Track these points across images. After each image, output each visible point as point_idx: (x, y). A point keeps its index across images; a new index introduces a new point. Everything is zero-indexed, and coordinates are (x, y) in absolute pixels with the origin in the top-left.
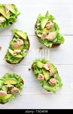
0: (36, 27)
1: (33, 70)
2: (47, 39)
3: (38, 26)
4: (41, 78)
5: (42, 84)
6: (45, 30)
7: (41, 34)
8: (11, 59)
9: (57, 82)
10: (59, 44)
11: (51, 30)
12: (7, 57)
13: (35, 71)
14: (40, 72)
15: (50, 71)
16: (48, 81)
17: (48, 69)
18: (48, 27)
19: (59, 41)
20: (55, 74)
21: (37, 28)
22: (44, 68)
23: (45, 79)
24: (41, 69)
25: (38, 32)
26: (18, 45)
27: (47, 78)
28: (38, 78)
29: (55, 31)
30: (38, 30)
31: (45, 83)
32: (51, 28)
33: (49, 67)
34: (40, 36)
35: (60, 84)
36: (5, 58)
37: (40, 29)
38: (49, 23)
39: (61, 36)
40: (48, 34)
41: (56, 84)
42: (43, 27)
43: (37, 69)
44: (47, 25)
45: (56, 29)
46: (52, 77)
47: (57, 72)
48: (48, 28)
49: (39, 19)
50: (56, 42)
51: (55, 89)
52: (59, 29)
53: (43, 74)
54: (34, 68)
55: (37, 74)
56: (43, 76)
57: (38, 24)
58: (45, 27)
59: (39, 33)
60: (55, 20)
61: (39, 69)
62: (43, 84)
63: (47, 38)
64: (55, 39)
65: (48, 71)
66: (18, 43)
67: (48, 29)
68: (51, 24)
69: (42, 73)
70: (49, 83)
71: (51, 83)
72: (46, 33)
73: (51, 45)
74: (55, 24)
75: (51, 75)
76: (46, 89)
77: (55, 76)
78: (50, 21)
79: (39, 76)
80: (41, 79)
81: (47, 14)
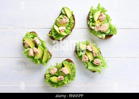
0: (88, 19)
1: (77, 53)
2: (100, 31)
3: (91, 19)
4: (86, 59)
5: (86, 65)
7: (94, 26)
8: (55, 35)
10: (111, 35)
12: (52, 33)
13: (79, 53)
17: (91, 50)
18: (100, 19)
19: (111, 32)
21: (90, 20)
22: (87, 50)
25: (91, 24)
26: (63, 23)
27: (91, 59)
28: (83, 60)
30: (90, 22)
33: (92, 48)
34: (93, 28)
36: (49, 33)
37: (93, 21)
38: (101, 15)
39: (114, 28)
42: (96, 19)
45: (108, 20)
46: (96, 58)
47: (100, 52)
50: (109, 33)
52: (111, 20)
55: (81, 56)
57: (91, 17)
58: (98, 19)
60: (107, 12)
62: (88, 65)
63: (100, 29)
65: (91, 52)
66: (64, 20)
67: (100, 21)
69: (86, 54)
72: (99, 25)
73: (104, 36)
74: (107, 16)
75: (95, 56)
78: (102, 13)
79: (83, 57)
81: (98, 6)
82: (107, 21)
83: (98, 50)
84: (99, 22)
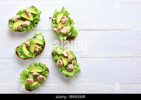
1: (53, 56)
3: (54, 20)
5: (60, 69)
6: (60, 24)
7: (57, 28)
9: (75, 68)
11: (66, 24)
13: (55, 57)
14: (59, 58)
15: (68, 57)
16: (67, 66)
17: (66, 55)
19: (73, 34)
20: (73, 60)
21: (53, 22)
22: (62, 55)
23: (63, 65)
24: (60, 55)
27: (65, 64)
28: (57, 64)
29: (70, 25)
30: (54, 24)
31: (64, 69)
32: (65, 23)
34: (55, 29)
35: (78, 70)
37: (56, 23)
38: (63, 18)
40: (62, 28)
41: (74, 70)
42: (58, 21)
43: (57, 56)
44: (62, 20)
46: (70, 63)
48: (63, 22)
49: (55, 14)
50: (70, 35)
51: (73, 74)
52: (74, 23)
53: (62, 60)
54: (54, 54)
55: (57, 60)
56: (61, 62)
57: (54, 19)
58: (60, 22)
59: (55, 27)
61: (58, 55)
62: (62, 69)
63: (61, 31)
64: (69, 33)
65: (67, 57)
67: (63, 24)
68: (66, 19)
70: (67, 69)
71: (69, 68)
72: (61, 27)
73: (65, 38)
74: (69, 19)
75: (69, 61)
76: (65, 74)
77: (73, 62)
78: (65, 16)
79: (58, 62)
80: (60, 65)
81: (63, 9)
82: (69, 23)
83: (73, 56)
84: (61, 25)
